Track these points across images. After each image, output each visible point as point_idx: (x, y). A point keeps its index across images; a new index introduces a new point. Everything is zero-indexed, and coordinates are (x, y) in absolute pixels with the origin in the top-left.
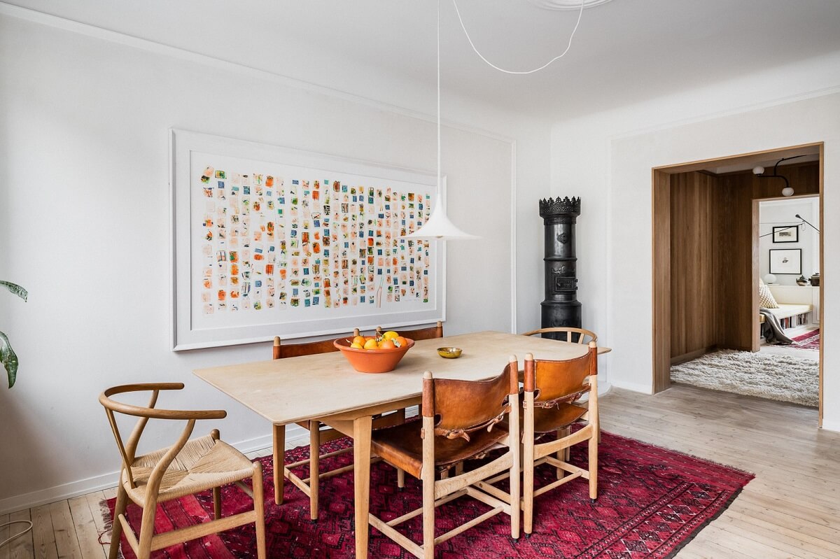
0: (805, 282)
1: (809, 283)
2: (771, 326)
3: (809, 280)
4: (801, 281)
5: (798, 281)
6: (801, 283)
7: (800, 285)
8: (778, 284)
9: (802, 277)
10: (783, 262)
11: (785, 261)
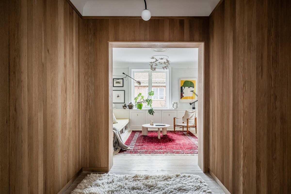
0: (126, 107)
1: (128, 107)
2: (117, 139)
3: (128, 106)
4: (125, 107)
5: (123, 107)
6: (125, 108)
7: (124, 109)
8: (115, 109)
9: (125, 104)
10: (117, 97)
11: (118, 96)
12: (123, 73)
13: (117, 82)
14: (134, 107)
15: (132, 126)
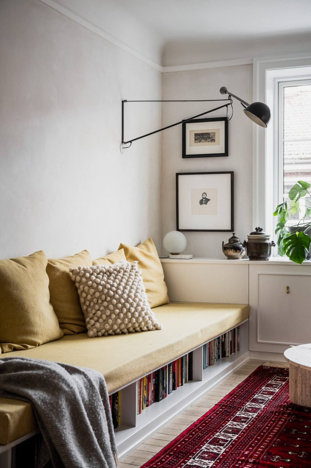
0: (237, 249)
1: (244, 251)
3: (245, 244)
4: (231, 247)
5: (225, 248)
6: (231, 253)
7: (230, 257)
8: (191, 256)
9: (234, 237)
10: (201, 202)
11: (204, 201)
12: (223, 90)
13: (201, 137)
14: (274, 250)
15: (259, 341)
